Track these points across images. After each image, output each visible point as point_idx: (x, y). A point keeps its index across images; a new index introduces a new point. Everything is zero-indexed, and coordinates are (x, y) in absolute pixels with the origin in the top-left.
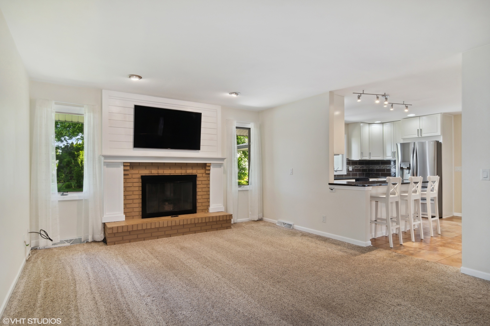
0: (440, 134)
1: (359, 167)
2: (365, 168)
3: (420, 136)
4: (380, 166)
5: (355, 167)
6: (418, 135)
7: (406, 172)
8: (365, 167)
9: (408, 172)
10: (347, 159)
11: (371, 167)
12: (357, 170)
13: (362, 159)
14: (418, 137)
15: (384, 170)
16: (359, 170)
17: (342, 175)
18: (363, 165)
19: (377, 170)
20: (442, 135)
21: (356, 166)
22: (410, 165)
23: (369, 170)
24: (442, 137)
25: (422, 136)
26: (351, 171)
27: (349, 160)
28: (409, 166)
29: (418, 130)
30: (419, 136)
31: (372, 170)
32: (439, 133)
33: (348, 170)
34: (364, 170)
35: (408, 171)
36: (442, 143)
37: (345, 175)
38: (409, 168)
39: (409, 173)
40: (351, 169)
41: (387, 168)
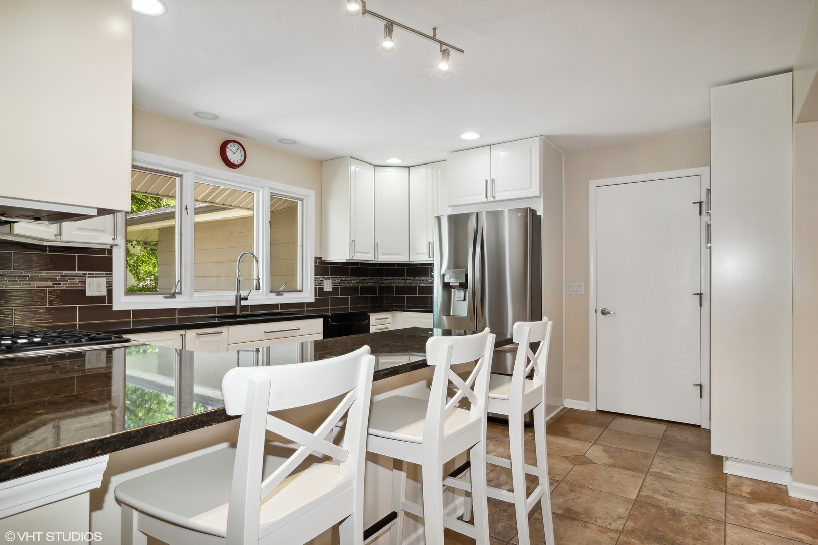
0: (537, 194)
1: (353, 281)
2: (369, 284)
3: (491, 199)
4: (405, 280)
5: (342, 280)
6: (487, 197)
7: (457, 294)
8: (370, 282)
9: (462, 296)
10: (316, 258)
11: (388, 281)
12: (346, 290)
13: (354, 258)
14: (485, 200)
15: (412, 290)
16: (354, 290)
17: (302, 305)
18: (363, 277)
19: (401, 290)
20: (542, 197)
21: (345, 278)
22: (466, 275)
23: (381, 289)
24: (542, 200)
25: (497, 199)
26: (328, 293)
27: (324, 263)
28: (464, 281)
29: (486, 181)
30: (489, 200)
31: (389, 289)
32: (535, 190)
33: (319, 290)
34: (365, 290)
35: (462, 293)
36: (542, 217)
37: (310, 304)
38: (463, 286)
39: (464, 300)
40: (328, 286)
41: (421, 285)
